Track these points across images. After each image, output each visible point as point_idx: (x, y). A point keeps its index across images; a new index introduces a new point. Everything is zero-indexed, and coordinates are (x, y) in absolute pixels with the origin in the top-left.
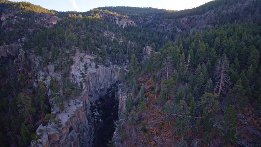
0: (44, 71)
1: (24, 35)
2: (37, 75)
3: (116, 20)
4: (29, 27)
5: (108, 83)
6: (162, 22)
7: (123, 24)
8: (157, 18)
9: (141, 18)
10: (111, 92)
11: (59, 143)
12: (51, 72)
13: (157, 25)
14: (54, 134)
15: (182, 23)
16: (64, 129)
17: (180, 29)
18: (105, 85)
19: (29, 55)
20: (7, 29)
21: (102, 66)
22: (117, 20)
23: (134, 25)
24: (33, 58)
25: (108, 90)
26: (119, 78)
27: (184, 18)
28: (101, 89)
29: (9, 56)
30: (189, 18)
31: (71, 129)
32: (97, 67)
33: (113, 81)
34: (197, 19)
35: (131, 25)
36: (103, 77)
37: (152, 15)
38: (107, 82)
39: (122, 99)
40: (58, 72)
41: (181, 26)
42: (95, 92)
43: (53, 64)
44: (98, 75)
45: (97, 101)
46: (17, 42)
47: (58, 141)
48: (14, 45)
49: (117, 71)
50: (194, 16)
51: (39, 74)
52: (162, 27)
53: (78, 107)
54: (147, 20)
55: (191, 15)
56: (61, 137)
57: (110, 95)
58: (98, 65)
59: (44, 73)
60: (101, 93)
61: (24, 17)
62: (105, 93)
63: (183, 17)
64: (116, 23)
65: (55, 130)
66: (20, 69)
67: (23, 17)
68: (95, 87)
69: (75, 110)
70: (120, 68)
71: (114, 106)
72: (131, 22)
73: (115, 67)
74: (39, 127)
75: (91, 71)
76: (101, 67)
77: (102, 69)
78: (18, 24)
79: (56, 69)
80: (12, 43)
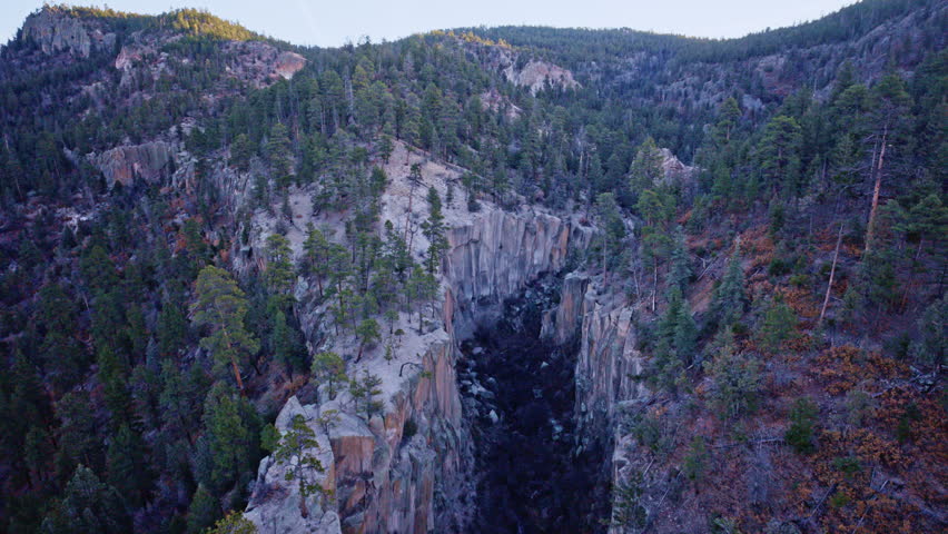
0: (272, 214)
1: (189, 113)
2: (248, 227)
3: (506, 67)
4: (204, 88)
5: (511, 277)
6: (677, 76)
7: (532, 84)
8: (651, 65)
9: (593, 63)
10: (520, 312)
11: (370, 481)
12: (300, 217)
13: (658, 88)
14: (353, 438)
15: (762, 74)
16: (391, 422)
17: (755, 98)
18: (498, 281)
19: (212, 169)
20: (136, 94)
21: (492, 204)
22: (511, 67)
23: (573, 87)
24: (226, 180)
25: (509, 303)
26: (551, 257)
27: (773, 57)
28: (484, 298)
29: (140, 185)
30: (793, 56)
31: (410, 430)
32: (473, 208)
33: (527, 268)
34: (829, 58)
35: (561, 87)
36: (493, 248)
37: (633, 57)
38: (508, 271)
39: (602, 323)
40: (327, 216)
41: (762, 88)
42: (462, 309)
43: (307, 191)
44: (476, 237)
45: (470, 344)
46: (167, 139)
47: (367, 475)
48: (157, 145)
49: (546, 230)
50: (815, 48)
51: (255, 225)
52: (680, 94)
53: (432, 340)
54: (618, 73)
55: (799, 47)
56: (377, 460)
57: (518, 322)
58: (478, 201)
59: (273, 222)
60: (483, 313)
61: (190, 56)
62: (497, 314)
63: (768, 55)
64: (505, 77)
65: (354, 422)
66: (178, 220)
67: (186, 56)
68: (462, 288)
69: (422, 354)
70: (557, 220)
71: (544, 364)
72: (562, 76)
73: (538, 214)
74: (287, 406)
75: (456, 219)
76: (487, 208)
77: (491, 215)
78: (171, 77)
79: (319, 208)
80: (149, 140)
